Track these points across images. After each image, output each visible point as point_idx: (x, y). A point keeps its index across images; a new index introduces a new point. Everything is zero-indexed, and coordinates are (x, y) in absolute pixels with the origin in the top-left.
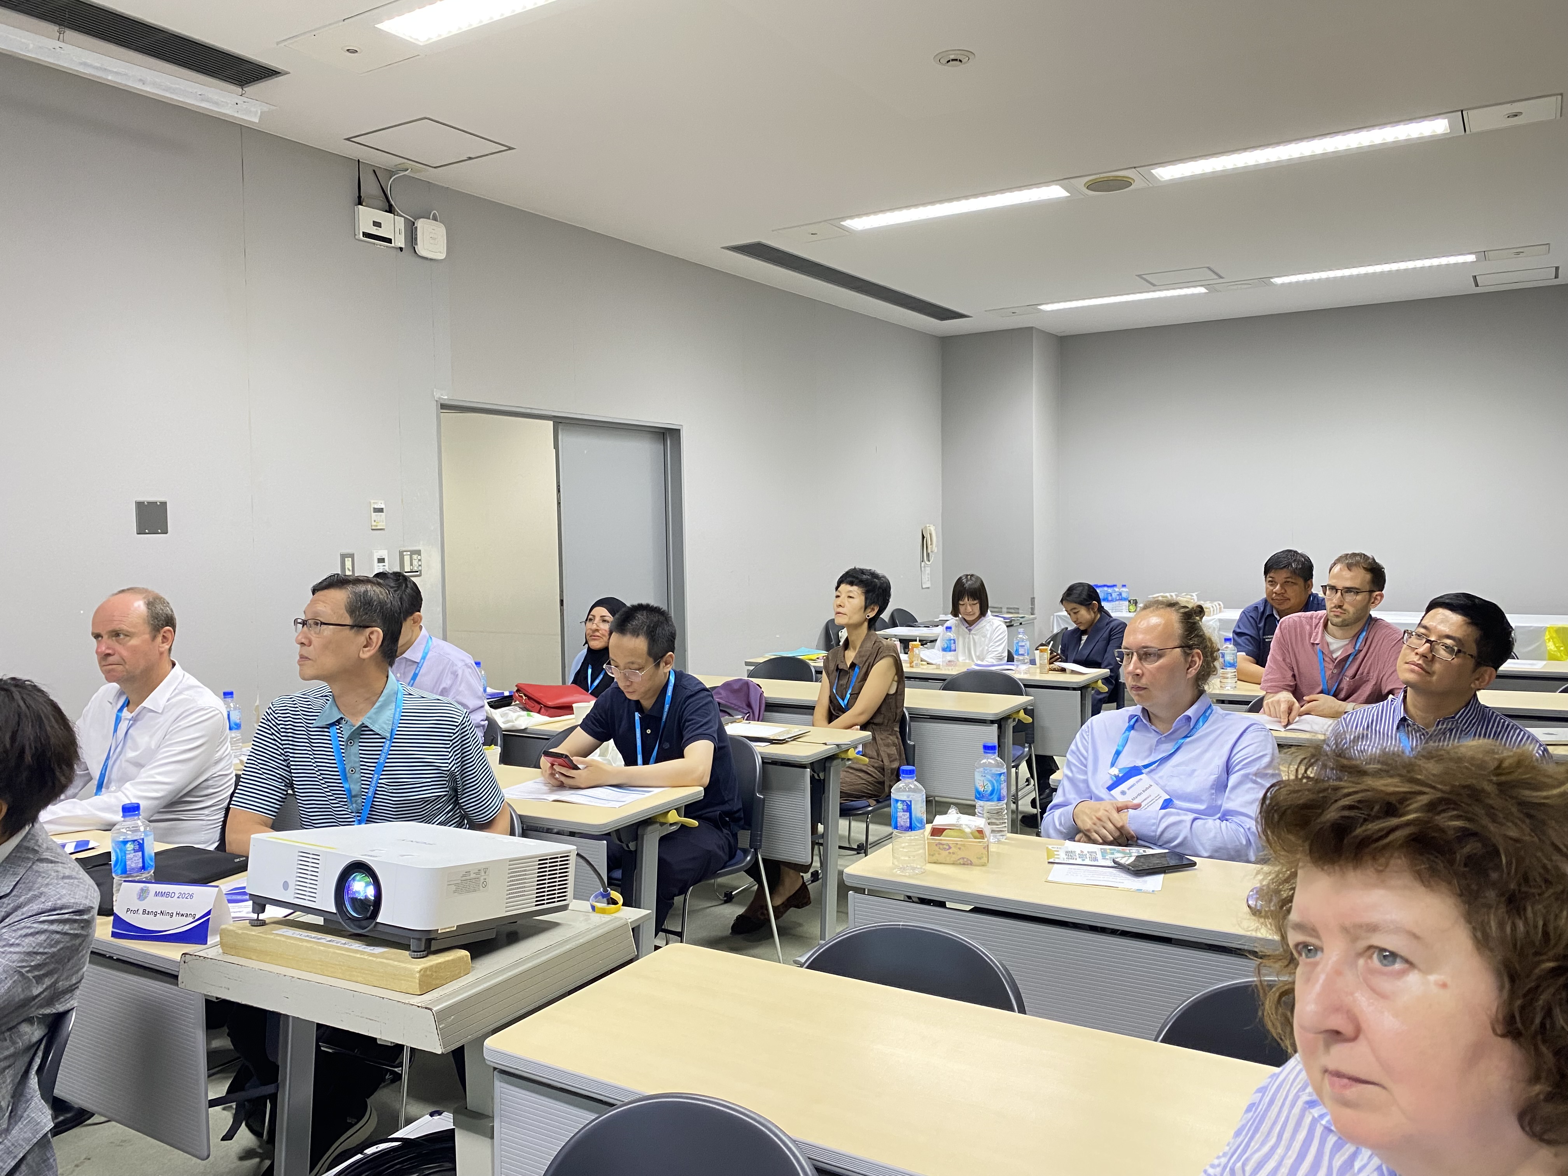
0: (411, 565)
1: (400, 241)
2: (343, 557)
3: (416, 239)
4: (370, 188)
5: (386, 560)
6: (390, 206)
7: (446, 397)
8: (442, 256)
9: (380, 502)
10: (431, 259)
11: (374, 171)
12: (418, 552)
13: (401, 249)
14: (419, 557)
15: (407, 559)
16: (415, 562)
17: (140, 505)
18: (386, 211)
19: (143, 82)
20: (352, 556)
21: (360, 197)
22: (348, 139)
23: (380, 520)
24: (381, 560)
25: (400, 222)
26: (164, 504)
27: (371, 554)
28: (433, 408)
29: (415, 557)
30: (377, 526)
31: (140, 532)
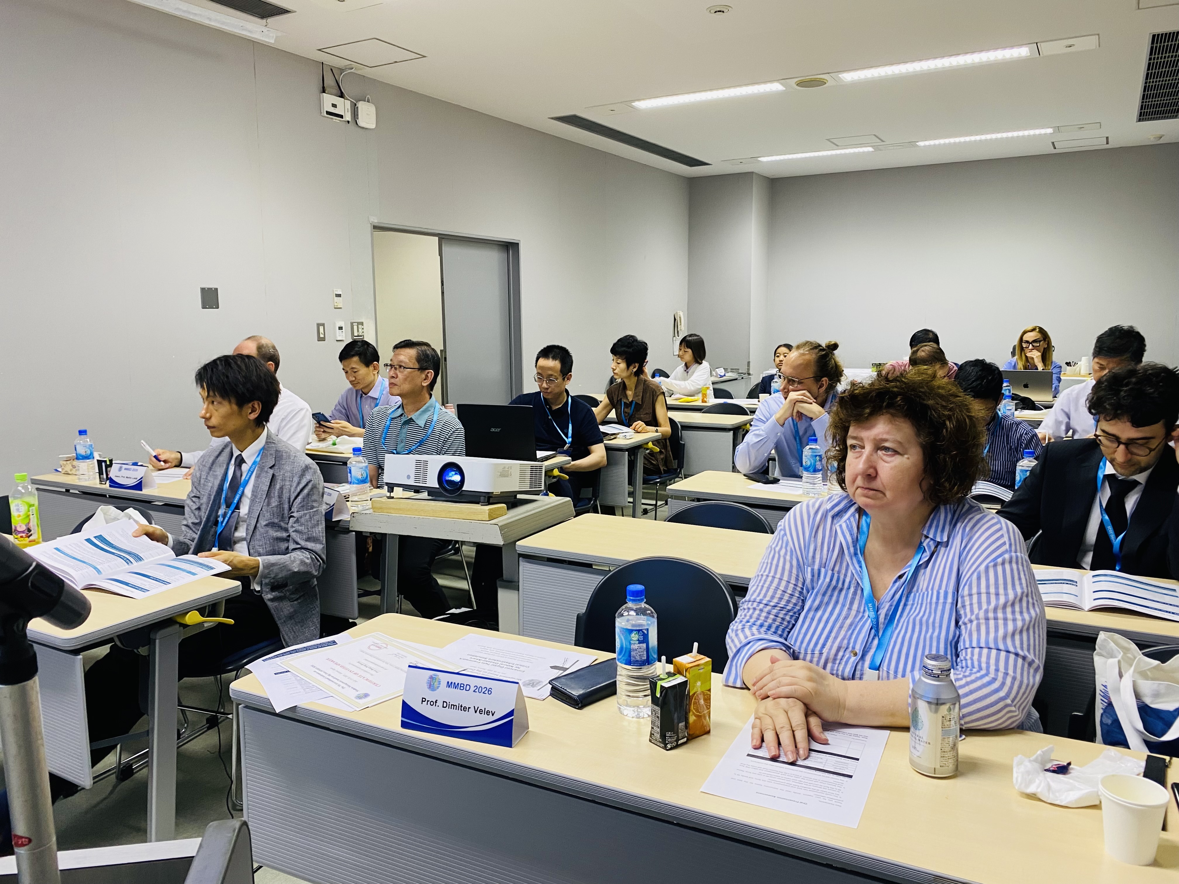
0: (358, 331)
1: (348, 117)
2: (319, 325)
3: (358, 115)
4: (329, 81)
5: (343, 328)
6: (342, 93)
7: (376, 221)
8: (373, 126)
9: (339, 290)
10: (366, 129)
11: (331, 69)
12: (362, 324)
13: (348, 122)
14: (362, 327)
15: (355, 327)
16: (360, 330)
17: (203, 290)
18: (339, 97)
19: (210, 19)
20: (323, 325)
21: (323, 87)
22: (319, 50)
23: (339, 301)
24: (341, 328)
25: (348, 104)
26: (216, 289)
27: (335, 323)
28: (369, 228)
29: (360, 326)
30: (337, 306)
31: (204, 307)
